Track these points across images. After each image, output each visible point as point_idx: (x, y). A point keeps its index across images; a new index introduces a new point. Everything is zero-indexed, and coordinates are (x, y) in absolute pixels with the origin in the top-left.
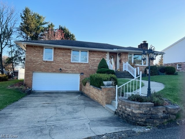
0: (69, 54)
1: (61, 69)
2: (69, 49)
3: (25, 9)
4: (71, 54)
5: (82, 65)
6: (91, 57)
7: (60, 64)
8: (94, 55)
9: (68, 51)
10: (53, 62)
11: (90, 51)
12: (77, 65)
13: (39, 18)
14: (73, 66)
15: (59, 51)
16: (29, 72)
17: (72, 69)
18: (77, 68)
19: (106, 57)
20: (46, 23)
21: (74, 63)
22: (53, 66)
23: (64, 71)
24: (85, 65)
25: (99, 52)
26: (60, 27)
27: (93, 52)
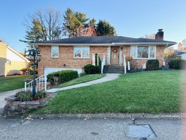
0: (72, 51)
1: (64, 65)
2: (71, 46)
3: (67, 10)
4: (73, 50)
5: (84, 61)
6: (92, 52)
7: (64, 60)
8: (95, 50)
9: (71, 48)
10: (58, 58)
11: (91, 47)
12: (79, 61)
13: (81, 15)
14: (75, 61)
15: (63, 48)
16: (41, 68)
17: (74, 64)
18: (79, 63)
19: (107, 51)
20: (87, 20)
21: (76, 59)
22: (59, 62)
23: (67, 66)
24: (86, 61)
25: (100, 46)
26: (100, 21)
27: (93, 48)
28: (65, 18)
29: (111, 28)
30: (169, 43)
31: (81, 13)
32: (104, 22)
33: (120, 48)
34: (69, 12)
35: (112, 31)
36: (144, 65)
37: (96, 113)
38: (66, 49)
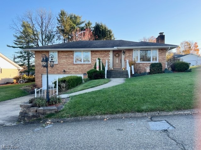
0: (71, 56)
1: (64, 71)
2: (71, 51)
3: (60, 13)
4: (73, 56)
5: (85, 66)
6: (93, 57)
7: (64, 66)
8: (96, 55)
9: (70, 53)
10: (57, 64)
11: (92, 51)
12: (80, 66)
13: (76, 18)
14: (76, 67)
15: (62, 54)
16: (38, 75)
17: (75, 70)
18: (80, 69)
19: (109, 56)
20: (83, 22)
21: (77, 64)
22: (58, 68)
23: (67, 72)
24: (87, 66)
25: (101, 51)
26: (96, 24)
27: (95, 52)
28: (59, 21)
29: (108, 31)
30: (171, 46)
31: (76, 16)
32: (101, 25)
33: (122, 52)
34: (62, 14)
35: (109, 34)
36: (148, 68)
37: (114, 114)
38: (66, 54)
